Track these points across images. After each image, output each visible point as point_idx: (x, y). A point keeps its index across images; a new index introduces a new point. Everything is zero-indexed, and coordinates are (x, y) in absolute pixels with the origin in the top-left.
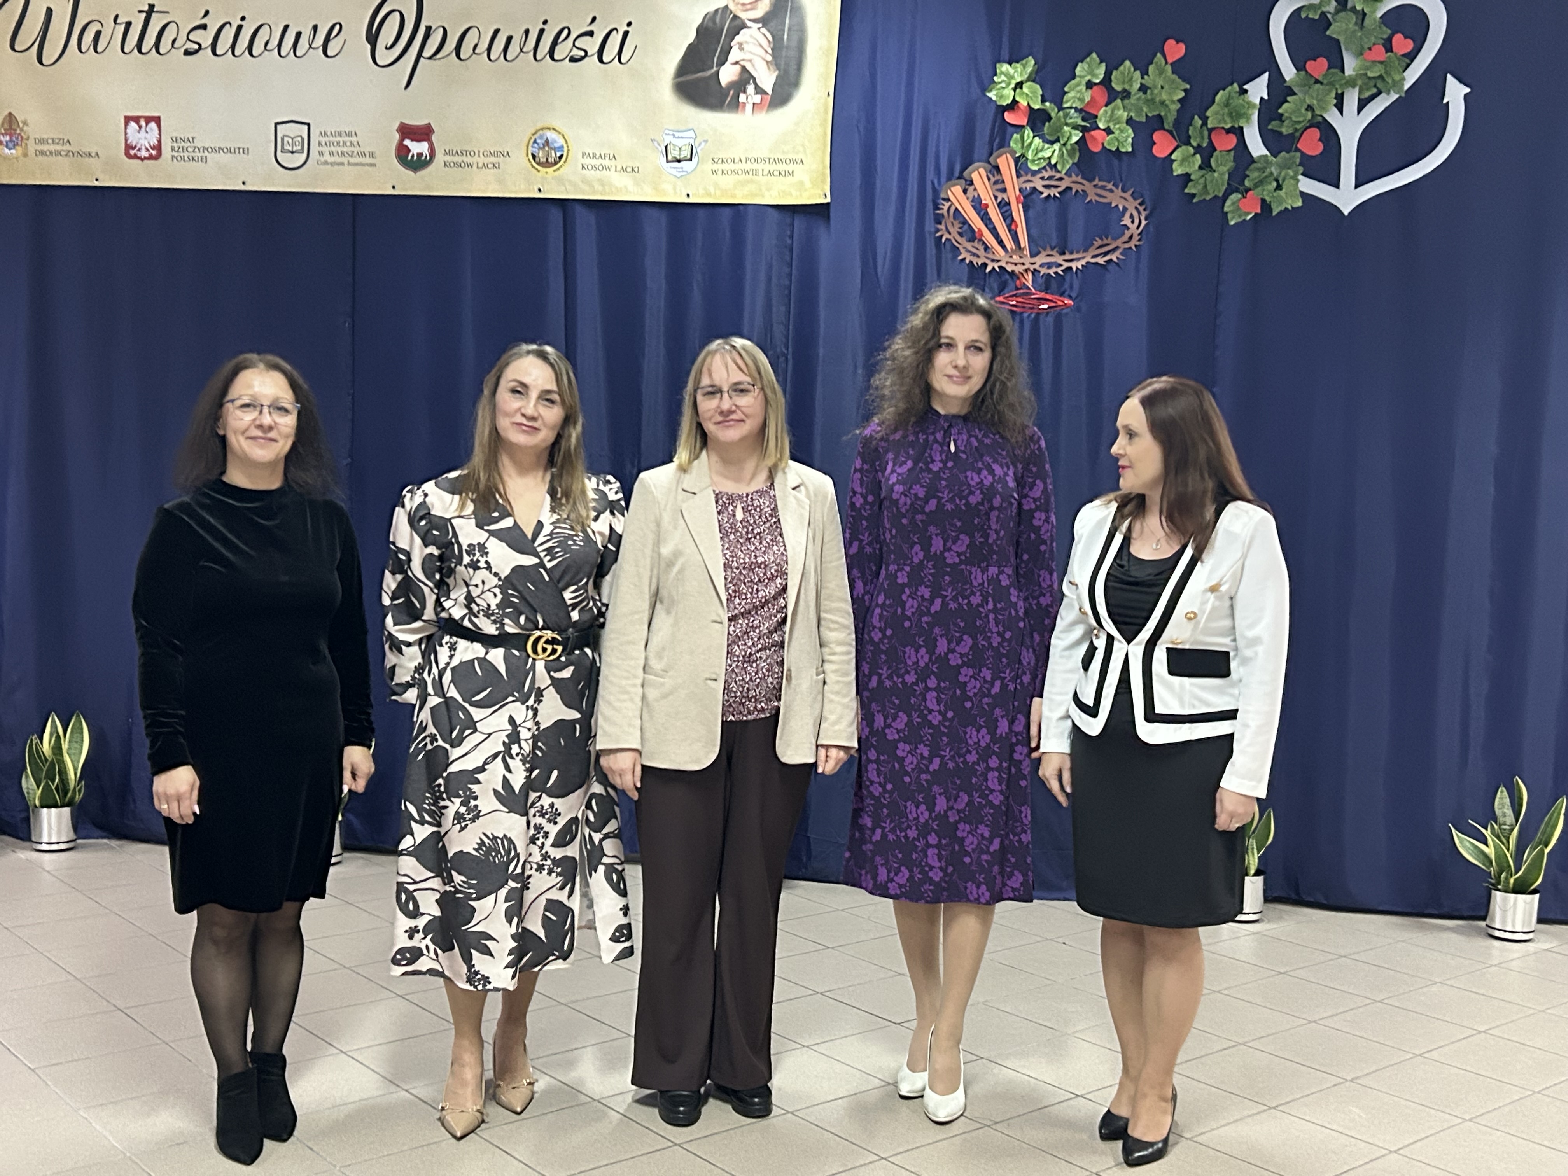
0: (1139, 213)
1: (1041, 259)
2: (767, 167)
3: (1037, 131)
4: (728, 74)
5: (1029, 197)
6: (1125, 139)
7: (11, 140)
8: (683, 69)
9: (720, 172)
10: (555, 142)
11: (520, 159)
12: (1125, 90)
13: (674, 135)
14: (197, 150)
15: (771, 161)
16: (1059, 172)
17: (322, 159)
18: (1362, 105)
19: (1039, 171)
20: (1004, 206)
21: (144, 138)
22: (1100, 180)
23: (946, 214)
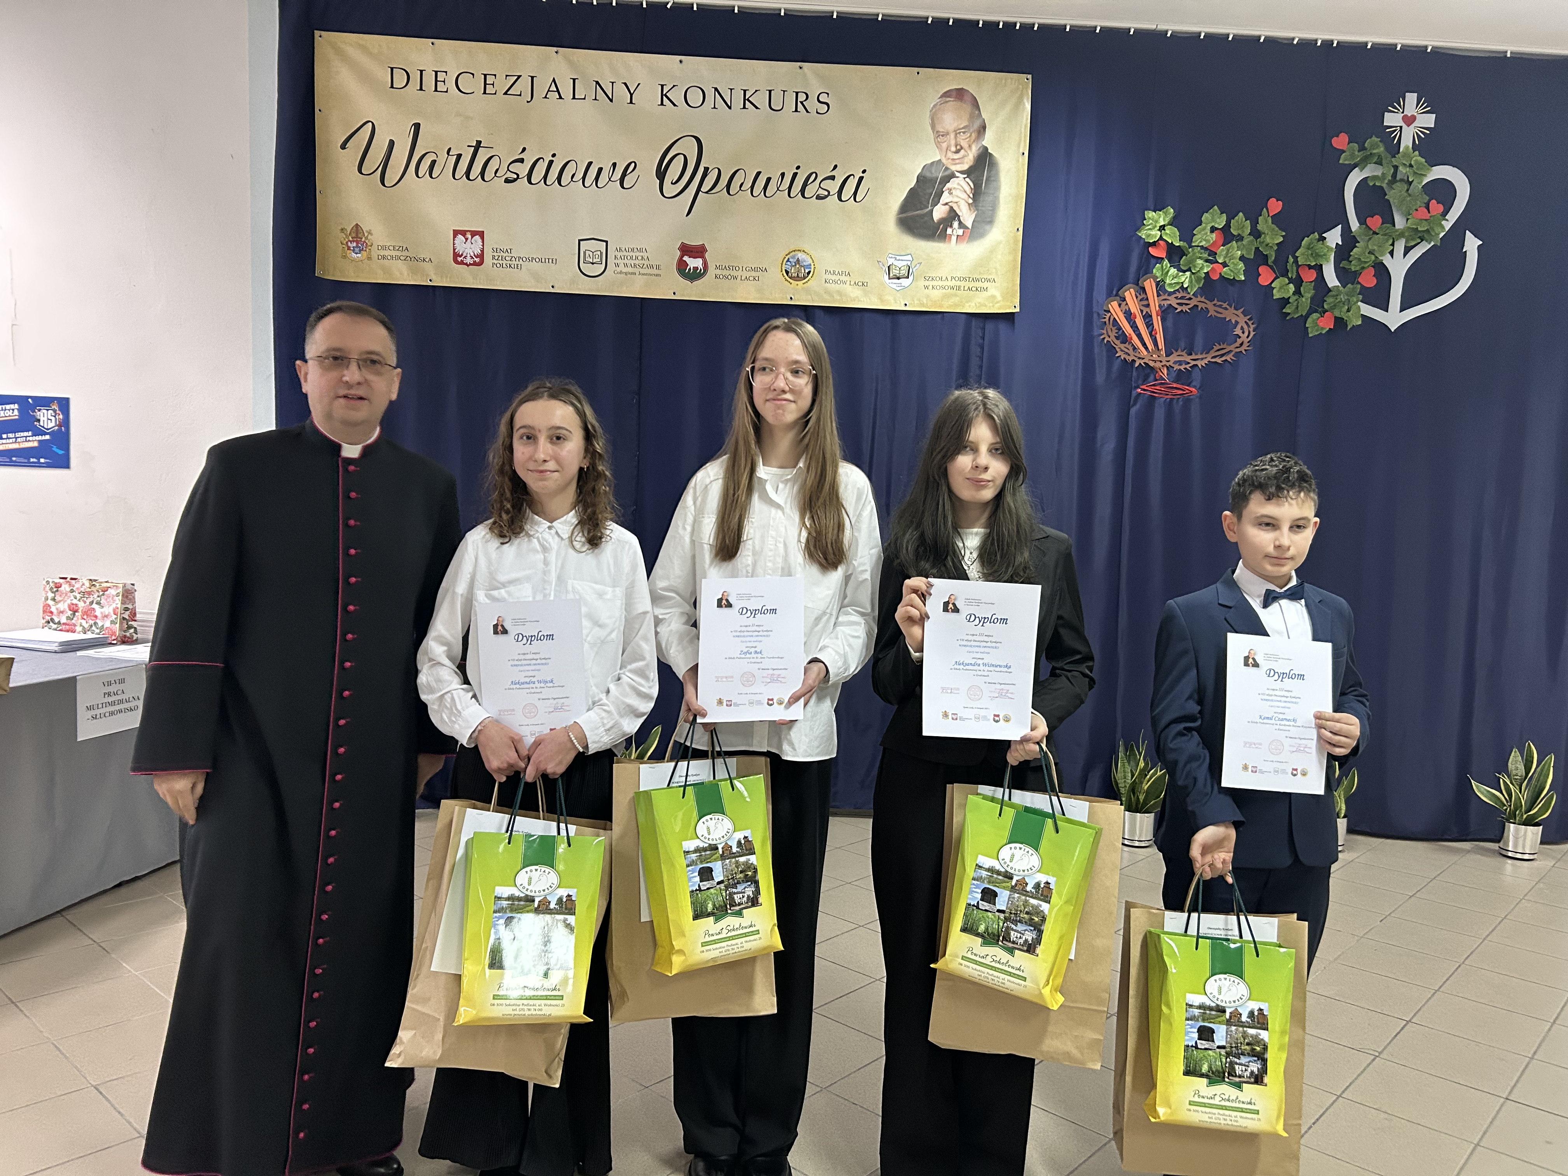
0: (1249, 326)
1: (1174, 358)
2: (968, 284)
3: (1175, 263)
4: (939, 212)
5: (1165, 312)
6: (1237, 271)
7: (357, 246)
8: (906, 206)
9: (931, 287)
10: (805, 261)
11: (775, 274)
12: (1239, 235)
13: (896, 258)
14: (513, 259)
15: (971, 279)
16: (1189, 293)
17: (618, 269)
18: (1407, 250)
19: (1174, 292)
20: (1147, 318)
21: (470, 248)
22: (1218, 301)
23: (1107, 322)
